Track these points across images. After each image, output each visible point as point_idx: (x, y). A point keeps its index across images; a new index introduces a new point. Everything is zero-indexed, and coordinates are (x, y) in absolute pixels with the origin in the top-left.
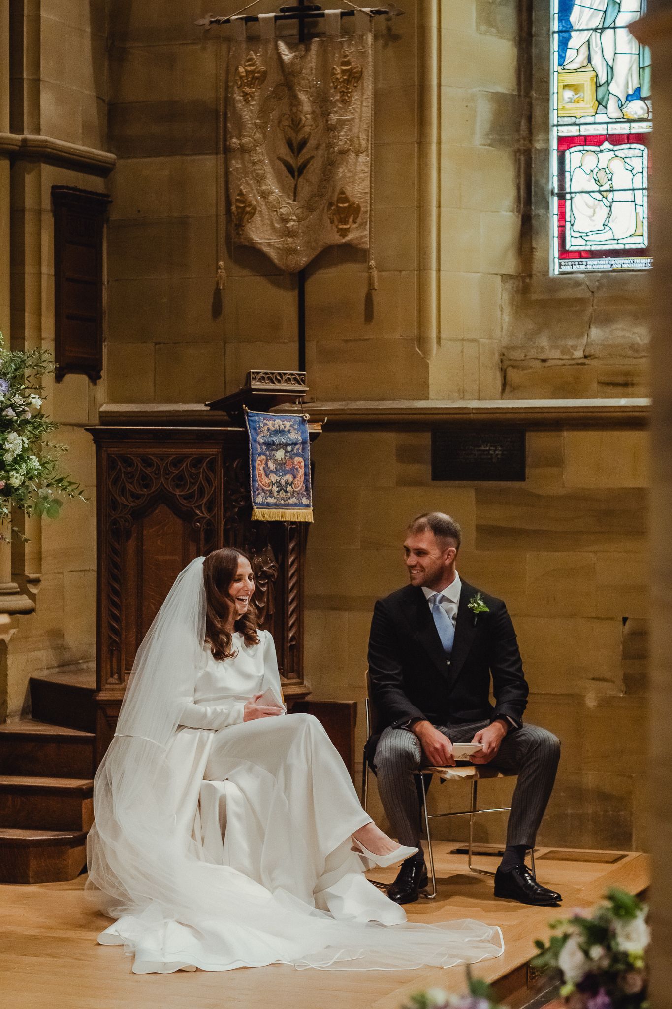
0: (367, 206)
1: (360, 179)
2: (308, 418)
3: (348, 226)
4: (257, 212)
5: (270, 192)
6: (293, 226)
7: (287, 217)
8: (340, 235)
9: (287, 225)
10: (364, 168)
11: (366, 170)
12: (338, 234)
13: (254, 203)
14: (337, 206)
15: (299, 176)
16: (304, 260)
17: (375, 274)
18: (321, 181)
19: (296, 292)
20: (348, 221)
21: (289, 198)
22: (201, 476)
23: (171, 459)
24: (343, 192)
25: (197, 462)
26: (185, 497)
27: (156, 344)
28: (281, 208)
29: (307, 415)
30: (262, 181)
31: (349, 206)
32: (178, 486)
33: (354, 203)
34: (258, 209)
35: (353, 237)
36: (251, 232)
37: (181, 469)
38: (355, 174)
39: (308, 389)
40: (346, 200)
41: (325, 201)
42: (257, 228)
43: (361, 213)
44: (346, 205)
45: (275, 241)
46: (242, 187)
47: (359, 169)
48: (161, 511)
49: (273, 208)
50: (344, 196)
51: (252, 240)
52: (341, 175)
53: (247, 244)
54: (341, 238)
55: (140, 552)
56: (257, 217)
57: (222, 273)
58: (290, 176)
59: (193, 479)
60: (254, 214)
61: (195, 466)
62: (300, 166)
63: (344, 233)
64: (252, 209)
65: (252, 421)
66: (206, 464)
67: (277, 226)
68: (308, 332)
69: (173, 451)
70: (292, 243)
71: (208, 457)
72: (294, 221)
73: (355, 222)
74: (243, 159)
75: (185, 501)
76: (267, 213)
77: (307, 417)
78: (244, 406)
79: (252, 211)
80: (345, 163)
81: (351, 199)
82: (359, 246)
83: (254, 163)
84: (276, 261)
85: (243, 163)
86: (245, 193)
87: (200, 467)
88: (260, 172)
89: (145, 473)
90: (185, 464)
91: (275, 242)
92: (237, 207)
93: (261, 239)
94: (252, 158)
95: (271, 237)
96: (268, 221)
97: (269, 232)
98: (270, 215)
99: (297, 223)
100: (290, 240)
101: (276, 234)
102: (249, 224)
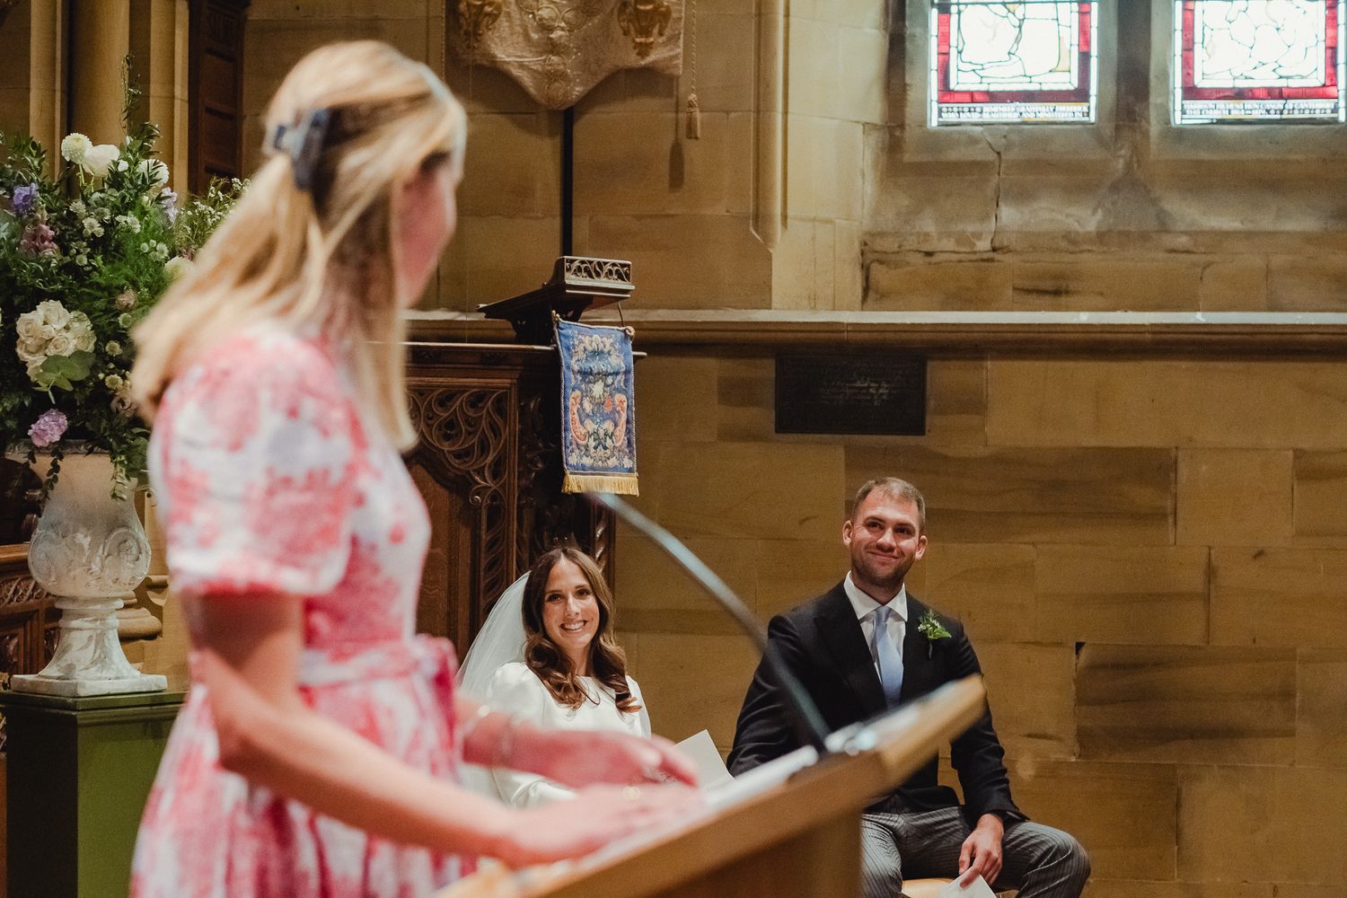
0: (681, 10)
3: (651, 40)
4: (502, 14)
6: (561, 36)
7: (551, 23)
8: (638, 54)
9: (552, 36)
12: (636, 51)
14: (636, 9)
16: (578, 91)
17: (698, 114)
20: (651, 31)
28: (540, 9)
31: (655, 10)
33: (662, 5)
34: (504, 9)
35: (658, 56)
36: (493, 45)
42: (502, 39)
43: (672, 20)
44: (650, 7)
45: (531, 59)
49: (528, 9)
51: (494, 57)
53: (485, 63)
54: (640, 58)
56: (503, 22)
60: (498, 16)
63: (644, 50)
64: (495, 9)
67: (535, 36)
68: (577, 203)
70: (558, 64)
72: (563, 29)
73: (661, 34)
76: (518, 16)
78: (554, 312)
79: (495, 12)
82: (667, 72)
84: (532, 90)
91: (530, 62)
92: (471, 5)
93: (508, 56)
95: (525, 54)
96: (518, 29)
97: (522, 45)
98: (522, 19)
99: (567, 33)
100: (555, 59)
101: (533, 49)
102: (490, 33)
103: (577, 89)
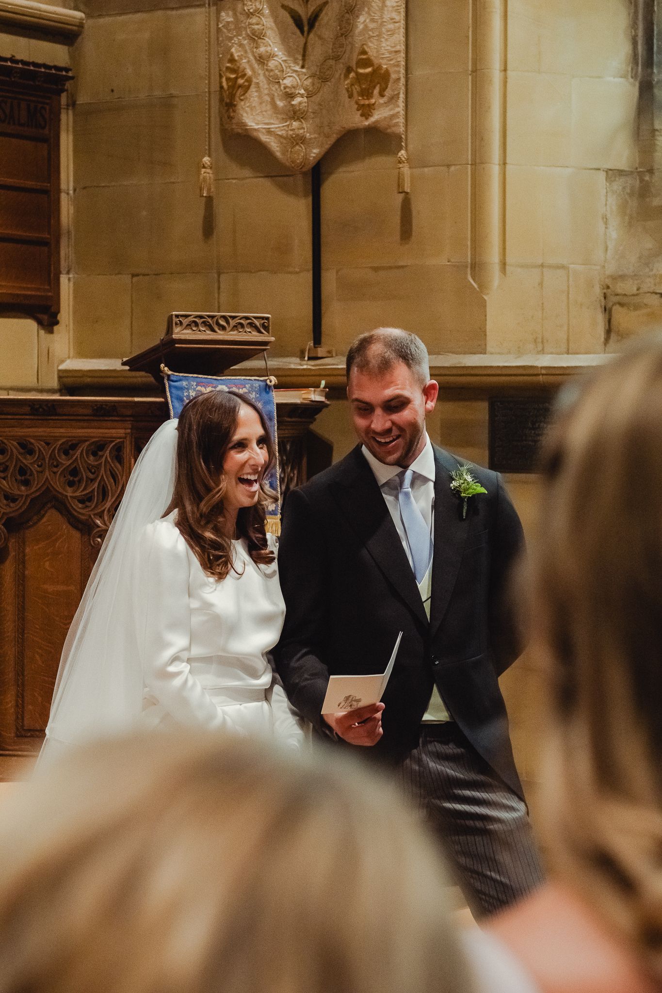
0: (399, 72)
1: (388, 31)
2: (273, 383)
3: (373, 101)
4: (253, 86)
5: (271, 56)
6: (300, 103)
7: (293, 90)
8: (362, 115)
9: (293, 103)
10: (394, 15)
11: (397, 18)
12: (360, 112)
13: (249, 72)
14: (357, 73)
15: (309, 31)
16: (315, 152)
17: (406, 170)
18: (337, 37)
19: (310, 199)
20: (372, 93)
21: (296, 63)
22: (103, 469)
23: (60, 442)
24: (364, 52)
25: (98, 448)
26: (81, 501)
27: (133, 276)
28: (285, 78)
29: (273, 378)
30: (260, 41)
31: (374, 71)
32: (71, 484)
33: (380, 67)
34: (254, 80)
35: (380, 116)
36: (245, 115)
37: (74, 458)
38: (382, 24)
39: (273, 339)
40: (367, 63)
41: (341, 66)
42: (252, 108)
43: (391, 81)
44: (369, 70)
45: (278, 126)
46: (233, 50)
47: (387, 17)
48: (51, 519)
49: (275, 80)
50: (364, 57)
51: (245, 125)
52: (361, 27)
53: (240, 131)
54: (364, 118)
55: (21, 580)
56: (253, 92)
57: (207, 174)
58: (298, 32)
59: (93, 473)
60: (248, 87)
61: (95, 454)
62: (311, 16)
63: (366, 111)
64: (247, 81)
65: (176, 387)
66: (110, 451)
67: (280, 104)
68: (326, 257)
69: (63, 432)
70: (298, 129)
71: (113, 441)
72: (302, 96)
73: (382, 95)
74: (234, 10)
75: (80, 505)
76: (266, 86)
77: (273, 380)
78: (162, 365)
79: (246, 84)
80: (366, 9)
81: (376, 62)
82: (389, 131)
83: (249, 15)
84: (278, 154)
85: (235, 15)
86: (236, 58)
87: (102, 456)
88: (256, 27)
89: (23, 463)
90: (80, 451)
91: (276, 128)
92: (228, 79)
93: (257, 124)
94: (246, 8)
95: (272, 121)
96: (267, 98)
97: (269, 113)
98: (270, 89)
99: (305, 99)
100: (295, 124)
101: (279, 116)
102: (242, 103)
103: (315, 151)
